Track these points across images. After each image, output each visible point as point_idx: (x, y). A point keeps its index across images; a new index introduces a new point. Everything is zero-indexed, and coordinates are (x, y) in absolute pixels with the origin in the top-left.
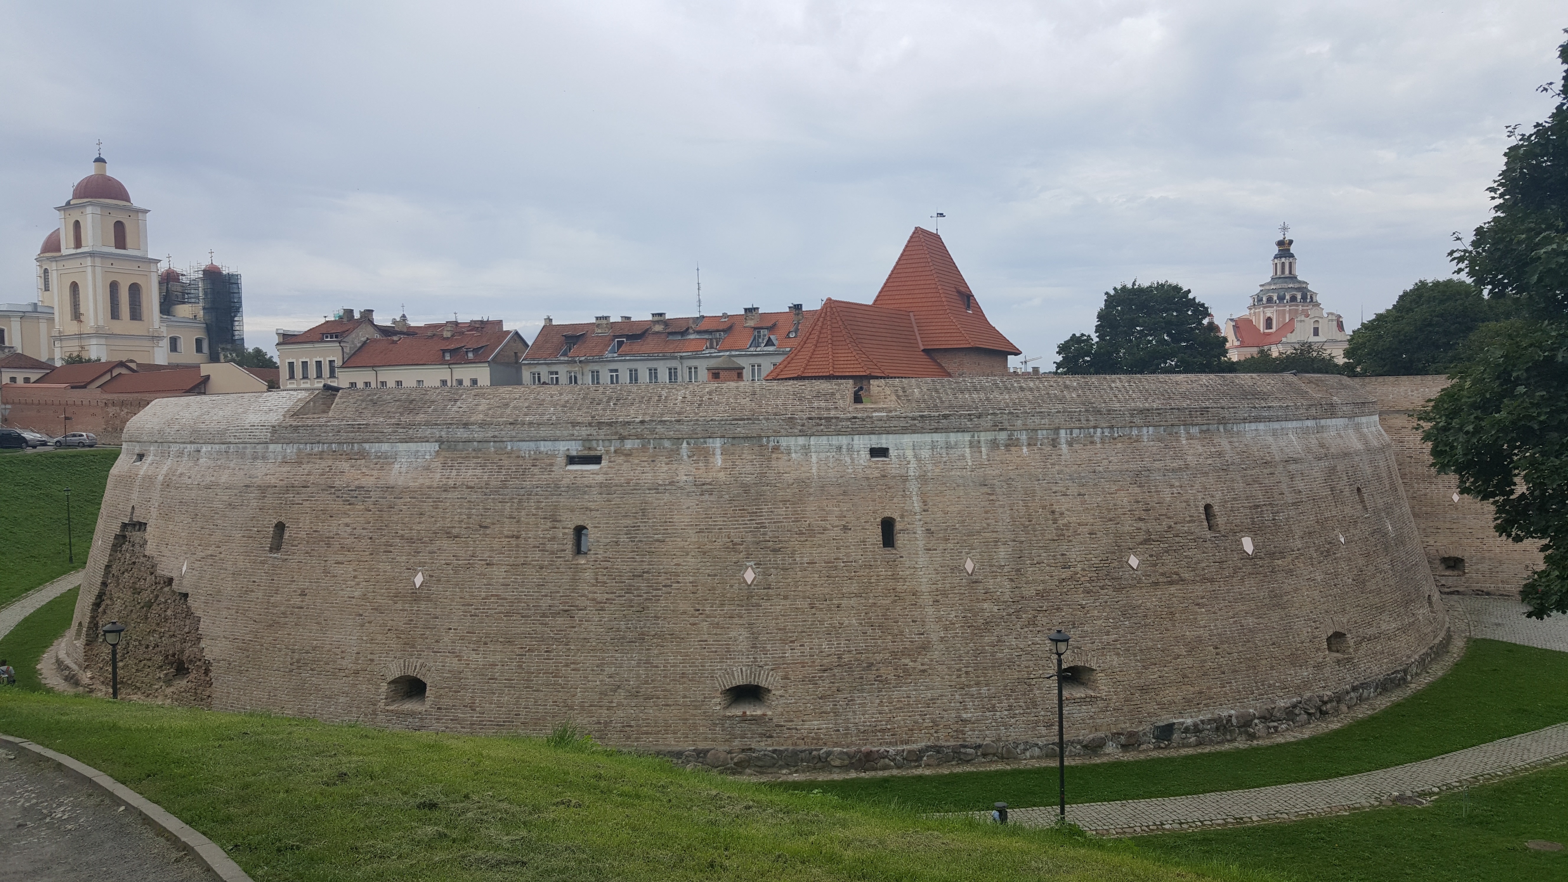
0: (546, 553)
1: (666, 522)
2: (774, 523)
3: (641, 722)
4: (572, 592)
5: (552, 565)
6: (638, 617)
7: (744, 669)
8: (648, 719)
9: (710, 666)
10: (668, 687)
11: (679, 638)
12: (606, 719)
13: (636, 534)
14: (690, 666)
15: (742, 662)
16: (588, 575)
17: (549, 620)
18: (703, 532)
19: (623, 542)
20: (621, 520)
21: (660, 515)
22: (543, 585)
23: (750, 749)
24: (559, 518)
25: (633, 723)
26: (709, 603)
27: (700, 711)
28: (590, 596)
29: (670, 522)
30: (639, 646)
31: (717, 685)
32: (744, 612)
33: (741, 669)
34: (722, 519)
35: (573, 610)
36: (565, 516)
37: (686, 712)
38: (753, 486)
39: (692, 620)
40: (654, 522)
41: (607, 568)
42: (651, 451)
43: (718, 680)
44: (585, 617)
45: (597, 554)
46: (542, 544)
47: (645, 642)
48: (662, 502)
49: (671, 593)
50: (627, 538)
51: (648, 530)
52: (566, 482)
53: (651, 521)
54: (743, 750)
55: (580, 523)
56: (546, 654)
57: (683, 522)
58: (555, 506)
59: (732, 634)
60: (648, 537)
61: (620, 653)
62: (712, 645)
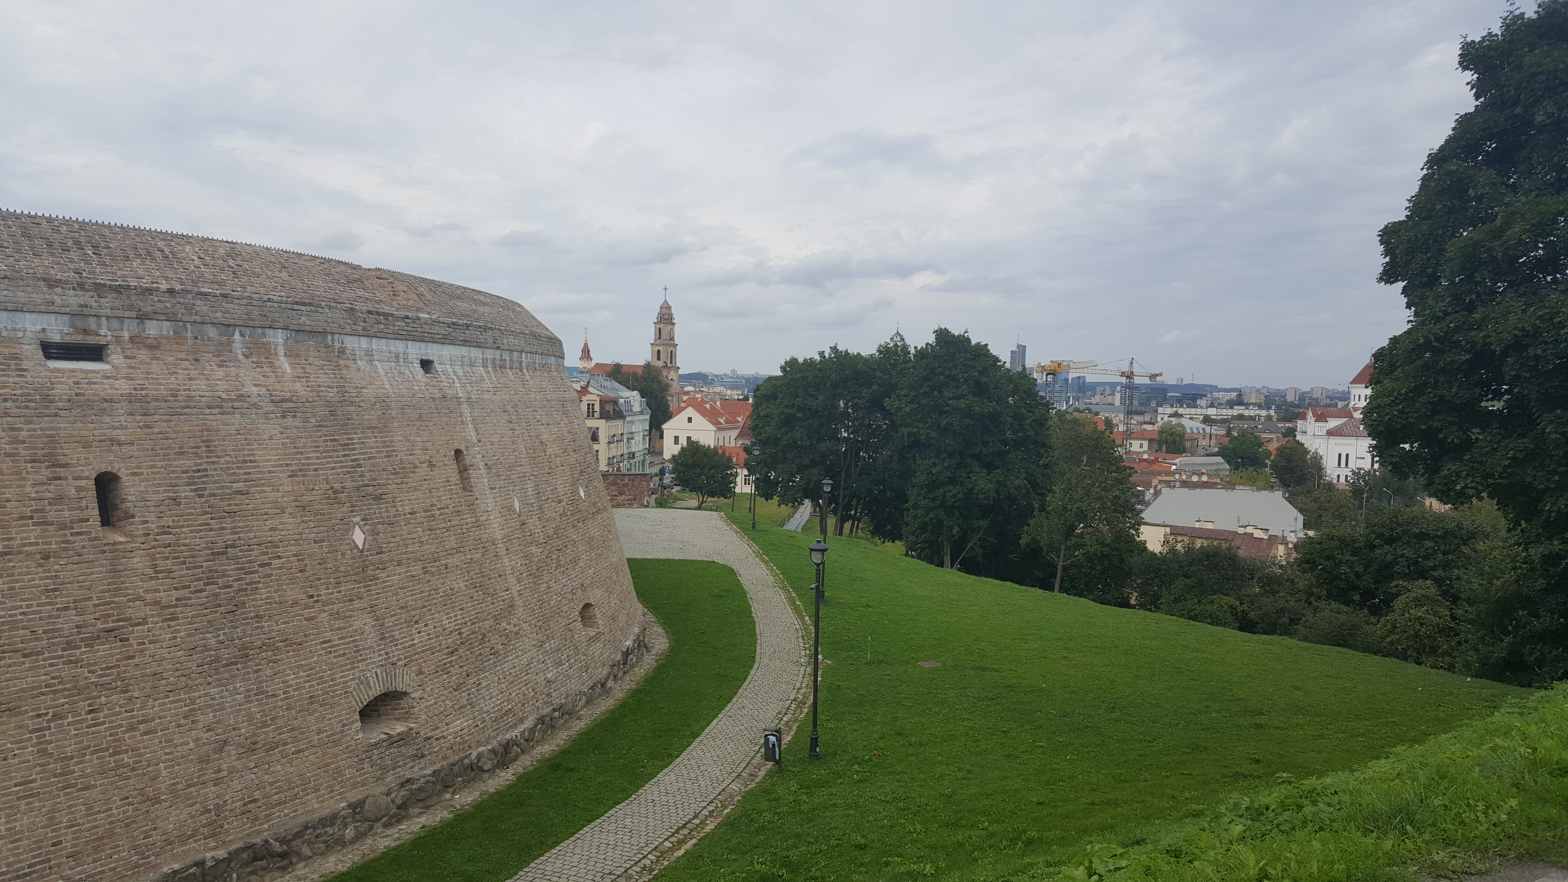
0: (51, 528)
1: (245, 461)
2: (369, 459)
3: (268, 789)
4: (115, 596)
5: (66, 549)
6: (232, 621)
7: (379, 673)
8: (278, 781)
9: (342, 677)
10: (296, 723)
11: (295, 643)
12: (217, 801)
13: (203, 483)
14: (318, 684)
15: (374, 663)
16: (138, 561)
17: (82, 654)
18: (296, 476)
19: (186, 497)
20: (174, 460)
21: (233, 450)
22: (56, 590)
23: (409, 781)
24: (62, 460)
25: (257, 794)
26: (323, 584)
27: (341, 748)
28: (149, 597)
29: (251, 461)
30: (244, 668)
31: (354, 702)
32: (363, 590)
33: (376, 672)
34: (314, 455)
35: (124, 627)
36: (76, 456)
37: (325, 754)
38: (338, 405)
39: (307, 613)
40: (228, 462)
41: (169, 545)
42: (190, 342)
43: (353, 696)
44: (148, 636)
45: (146, 522)
46: (36, 511)
47: (249, 660)
48: (233, 428)
49: (271, 575)
50: (191, 491)
51: (221, 475)
52: (61, 390)
53: (222, 460)
54: (402, 785)
55: (105, 468)
56: (89, 716)
57: (268, 461)
58: (51, 436)
59: (357, 624)
60: (222, 488)
61: (217, 686)
62: (338, 645)
